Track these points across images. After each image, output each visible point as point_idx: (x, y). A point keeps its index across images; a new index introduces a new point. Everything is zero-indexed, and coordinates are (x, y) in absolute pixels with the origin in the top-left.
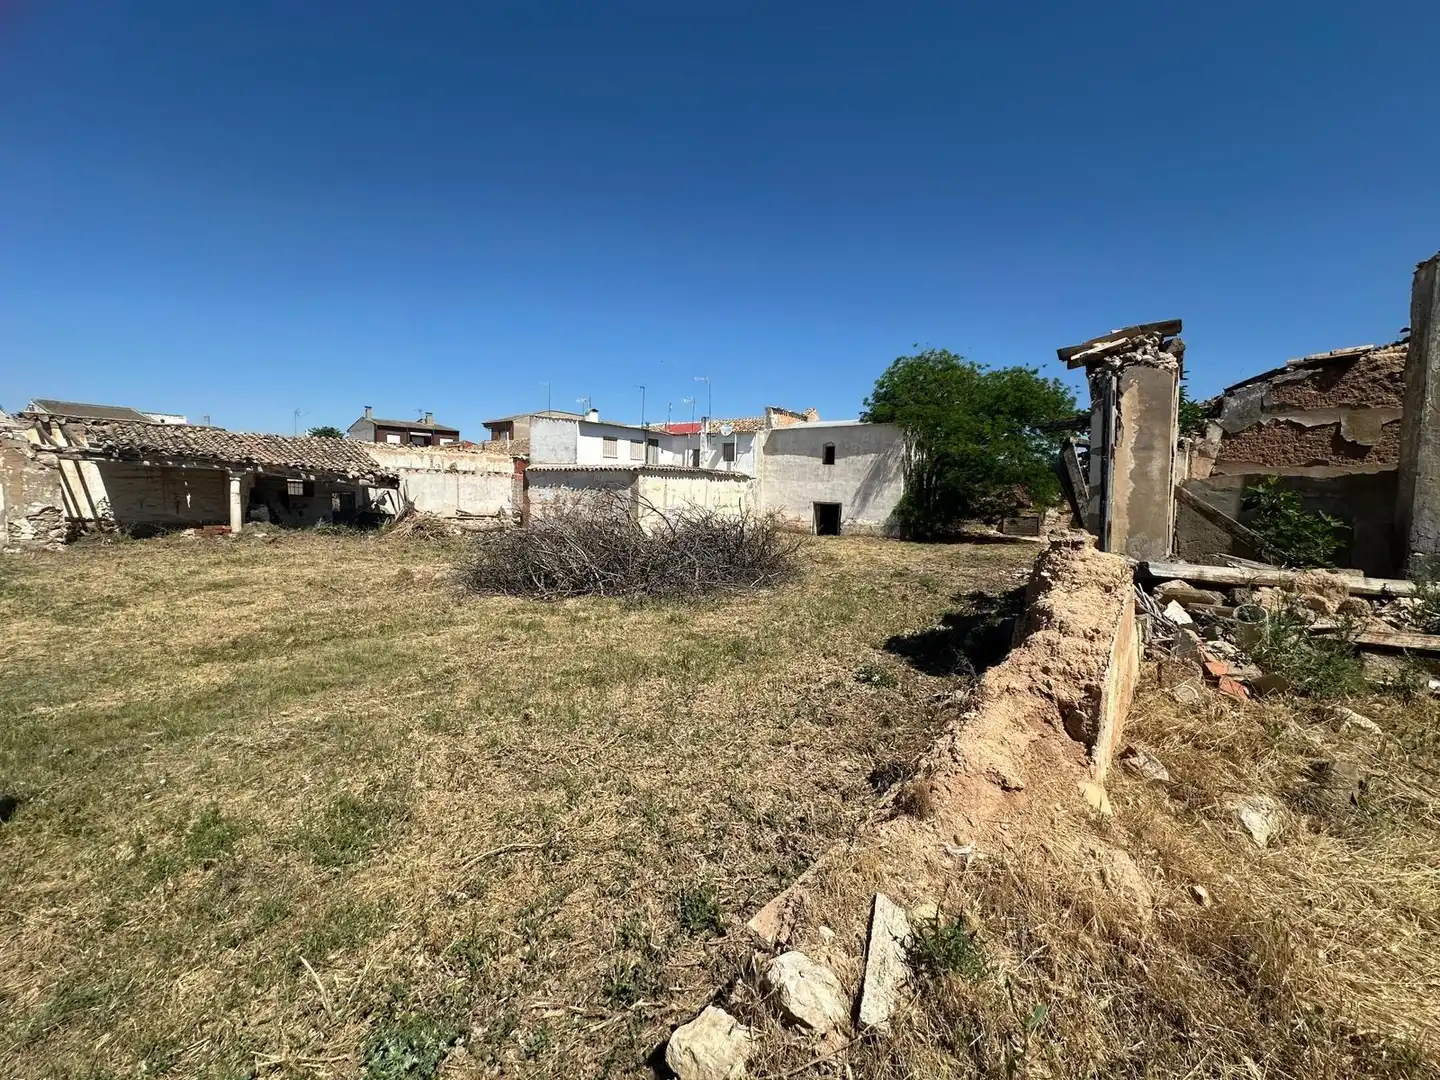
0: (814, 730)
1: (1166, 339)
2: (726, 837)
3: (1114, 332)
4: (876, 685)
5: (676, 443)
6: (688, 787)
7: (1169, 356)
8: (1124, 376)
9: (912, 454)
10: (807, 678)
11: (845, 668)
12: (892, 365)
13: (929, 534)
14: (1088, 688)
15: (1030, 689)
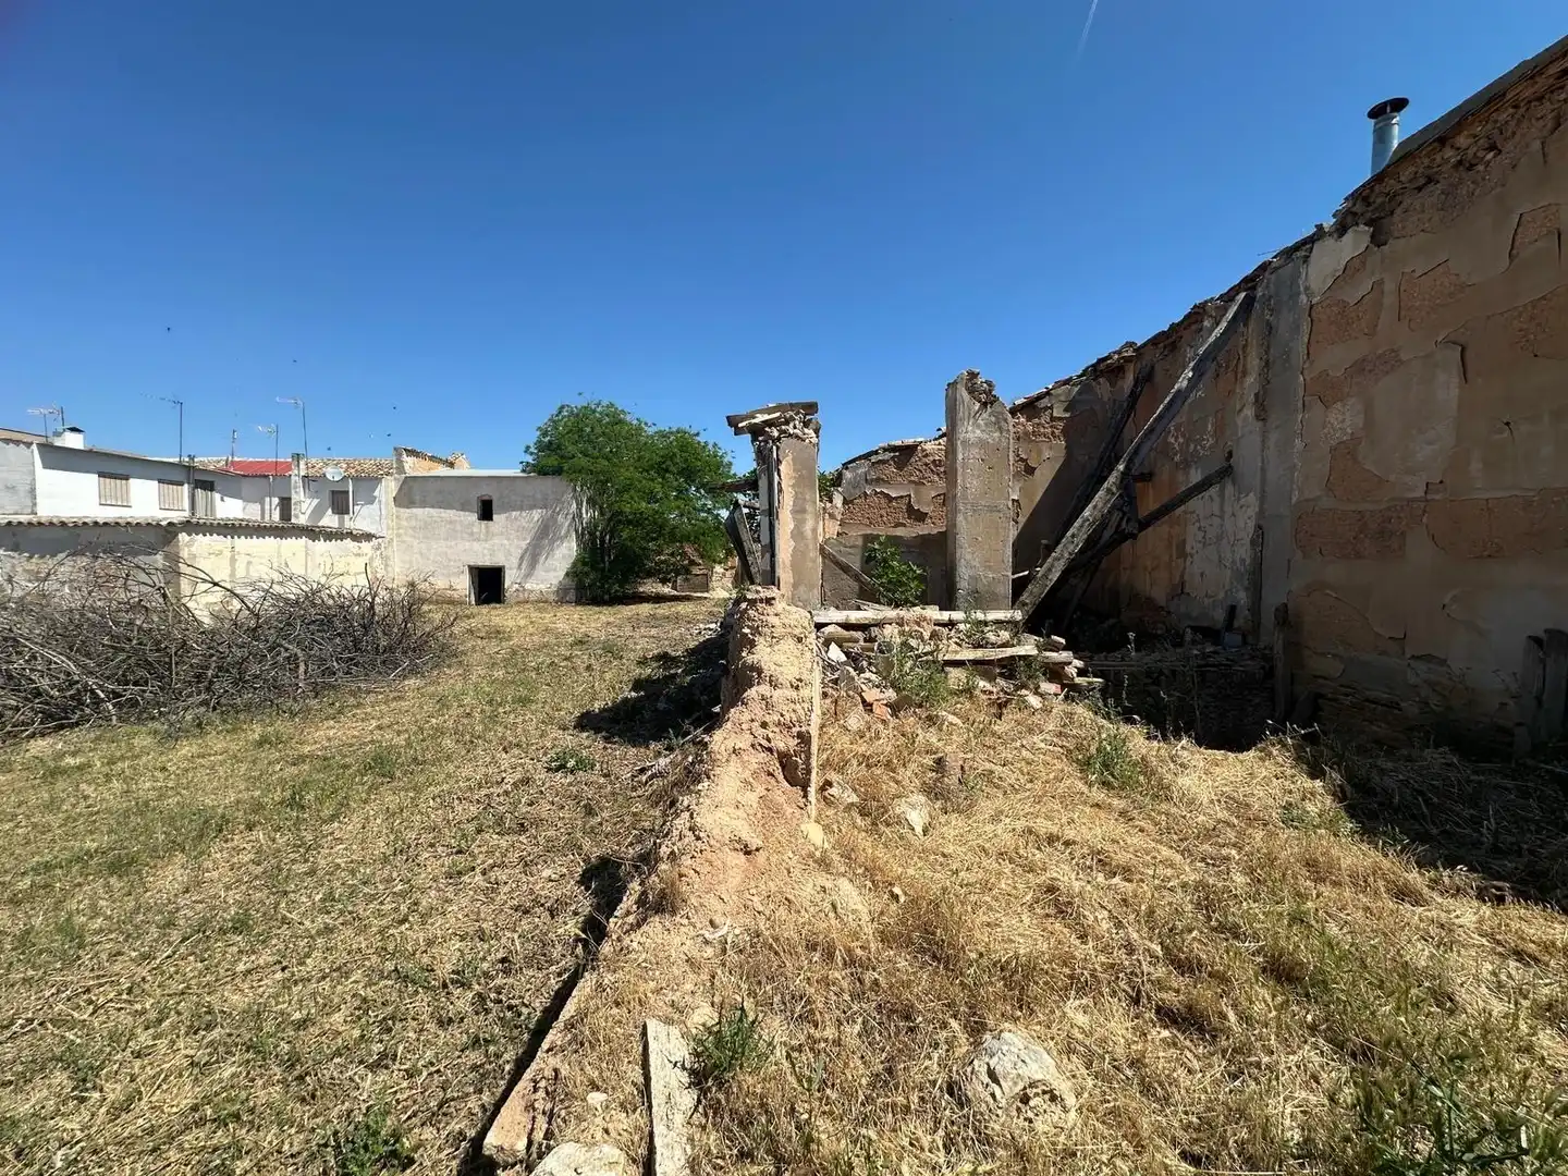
0: (504, 844)
1: (808, 417)
2: (399, 1025)
3: (770, 405)
4: (572, 772)
5: (246, 485)
6: (324, 978)
7: (810, 432)
8: (782, 446)
9: (584, 511)
10: (487, 781)
11: (533, 759)
12: (555, 413)
13: (606, 597)
14: (800, 735)
15: (753, 746)
